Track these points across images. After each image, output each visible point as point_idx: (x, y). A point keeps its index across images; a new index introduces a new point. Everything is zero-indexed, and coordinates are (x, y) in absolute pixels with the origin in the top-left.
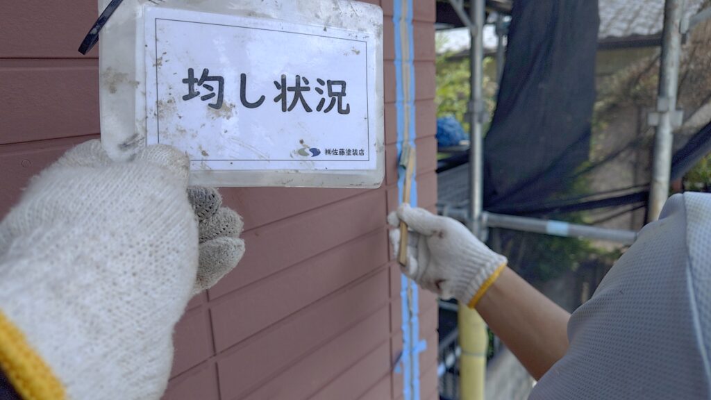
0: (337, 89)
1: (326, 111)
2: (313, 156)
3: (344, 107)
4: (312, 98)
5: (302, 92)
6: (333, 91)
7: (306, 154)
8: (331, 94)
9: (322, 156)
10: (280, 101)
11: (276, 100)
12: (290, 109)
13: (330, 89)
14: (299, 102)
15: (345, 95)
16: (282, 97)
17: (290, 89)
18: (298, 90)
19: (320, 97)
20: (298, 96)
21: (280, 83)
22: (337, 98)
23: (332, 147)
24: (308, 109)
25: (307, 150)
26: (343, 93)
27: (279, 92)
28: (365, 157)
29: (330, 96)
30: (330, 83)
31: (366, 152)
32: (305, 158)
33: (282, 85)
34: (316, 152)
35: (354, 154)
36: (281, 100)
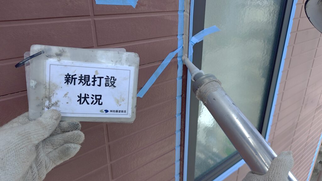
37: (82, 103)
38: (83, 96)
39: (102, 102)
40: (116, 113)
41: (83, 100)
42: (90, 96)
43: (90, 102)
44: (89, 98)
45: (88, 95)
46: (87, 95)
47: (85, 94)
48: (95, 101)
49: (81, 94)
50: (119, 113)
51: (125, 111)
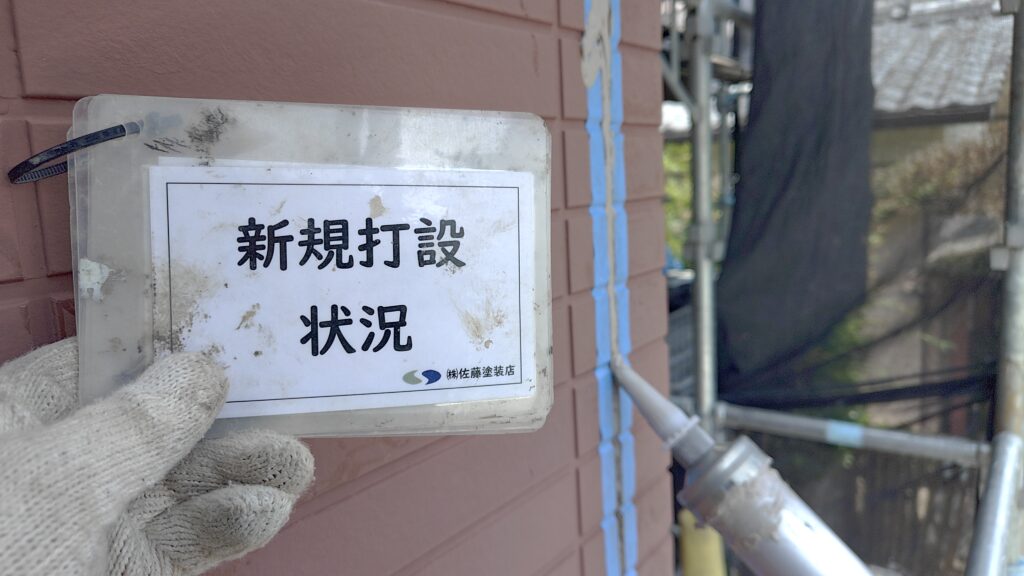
37: (321, 346)
38: (324, 315)
39: (409, 338)
40: (473, 381)
41: (323, 334)
42: (357, 314)
43: (356, 344)
44: (349, 322)
45: (346, 312)
46: (344, 309)
47: (334, 308)
48: (379, 335)
49: (314, 309)
50: (488, 380)
51: (510, 371)
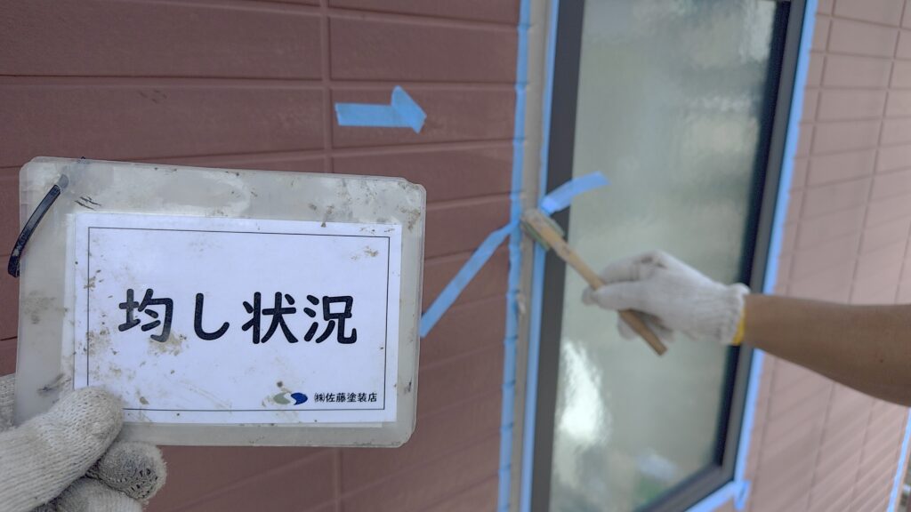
0: (338, 308)
1: (318, 341)
2: (296, 404)
3: (348, 334)
4: (298, 323)
5: (284, 316)
6: (332, 311)
7: (286, 402)
8: (327, 315)
9: (311, 403)
10: (251, 329)
11: (245, 327)
12: (265, 340)
13: (326, 309)
14: (279, 328)
15: (350, 316)
16: (255, 323)
17: (267, 312)
18: (278, 314)
19: (310, 321)
20: (278, 320)
21: (252, 304)
22: (336, 321)
23: (325, 391)
24: (292, 339)
25: (288, 396)
26: (348, 314)
27: (251, 316)
28: (379, 403)
29: (326, 319)
30: (327, 301)
31: (380, 398)
32: (284, 407)
33: (254, 308)
34: (300, 398)
35: (360, 400)
36: (252, 327)
